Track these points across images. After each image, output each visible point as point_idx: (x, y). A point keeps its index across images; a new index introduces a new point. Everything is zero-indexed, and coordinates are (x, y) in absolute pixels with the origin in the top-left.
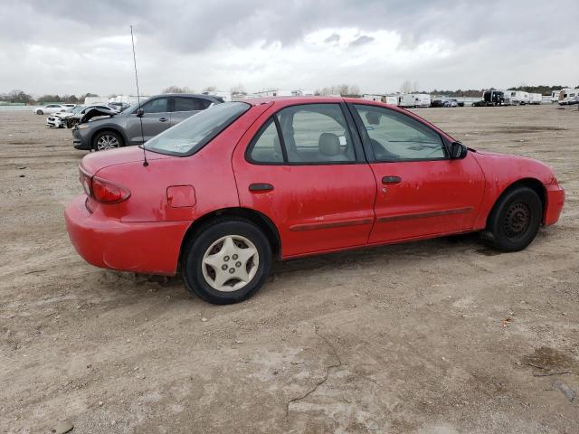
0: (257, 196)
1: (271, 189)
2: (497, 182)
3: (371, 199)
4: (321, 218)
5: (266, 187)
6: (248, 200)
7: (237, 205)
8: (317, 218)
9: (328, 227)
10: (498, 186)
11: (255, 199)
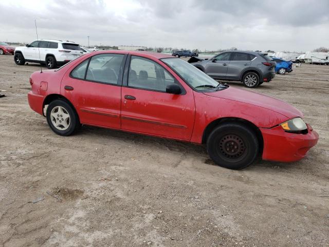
0: (67, 91)
1: (72, 89)
2: (205, 115)
3: (119, 105)
4: (94, 109)
5: (70, 88)
6: (63, 92)
7: (59, 93)
8: (92, 108)
9: (97, 114)
10: (206, 117)
11: (66, 93)
